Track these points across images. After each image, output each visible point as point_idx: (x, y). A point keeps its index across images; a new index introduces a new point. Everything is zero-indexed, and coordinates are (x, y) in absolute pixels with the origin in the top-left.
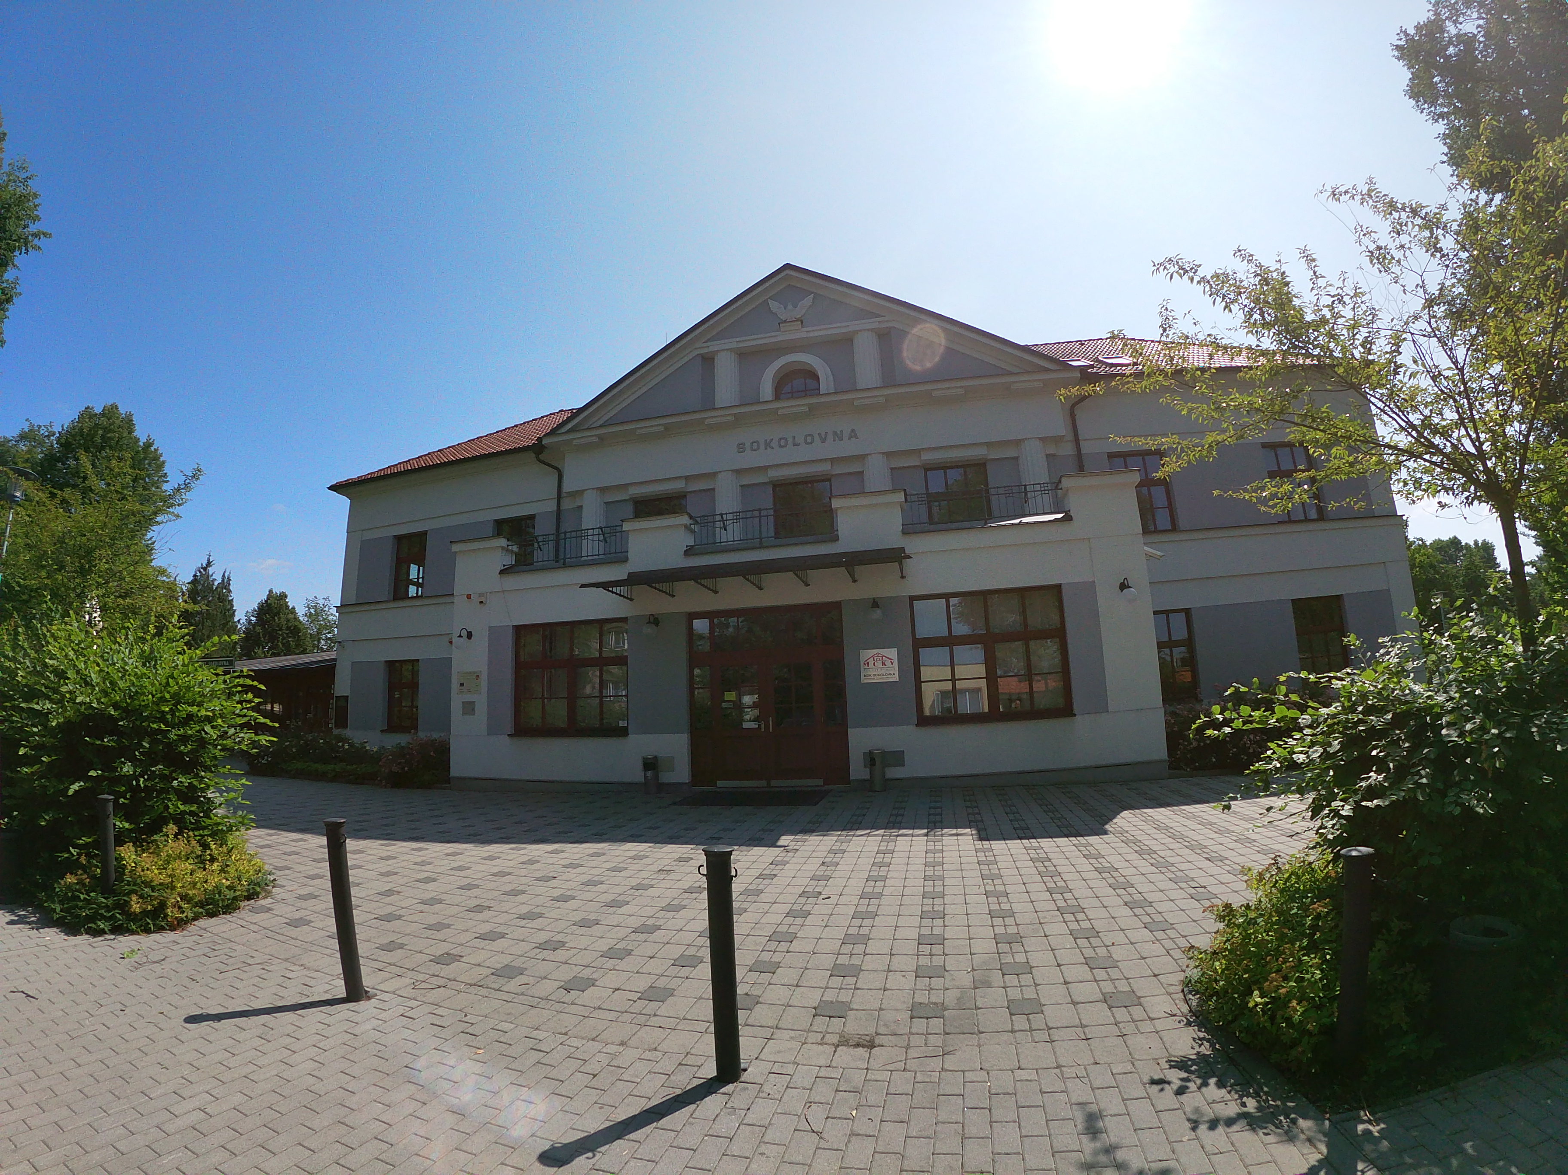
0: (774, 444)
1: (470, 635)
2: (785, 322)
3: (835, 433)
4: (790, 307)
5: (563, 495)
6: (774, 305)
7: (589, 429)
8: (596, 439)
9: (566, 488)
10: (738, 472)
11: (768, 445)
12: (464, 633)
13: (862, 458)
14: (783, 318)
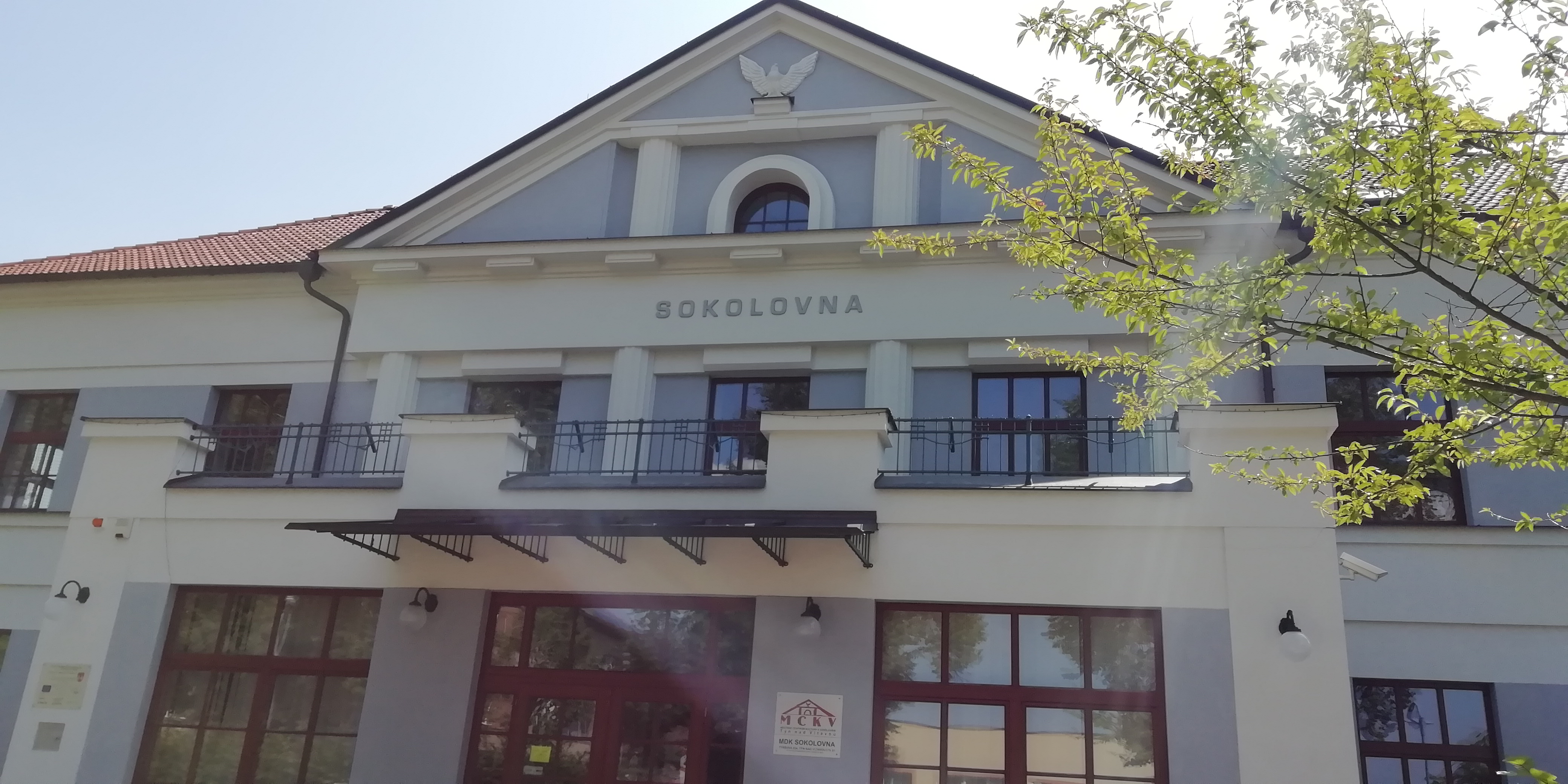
0: (720, 309)
1: (84, 595)
2: (763, 98)
3: (824, 300)
4: (774, 72)
5: (346, 357)
6: (749, 67)
7: (406, 247)
8: (414, 267)
9: (351, 347)
10: (655, 351)
11: (709, 308)
12: (72, 592)
13: (865, 346)
14: (762, 89)
